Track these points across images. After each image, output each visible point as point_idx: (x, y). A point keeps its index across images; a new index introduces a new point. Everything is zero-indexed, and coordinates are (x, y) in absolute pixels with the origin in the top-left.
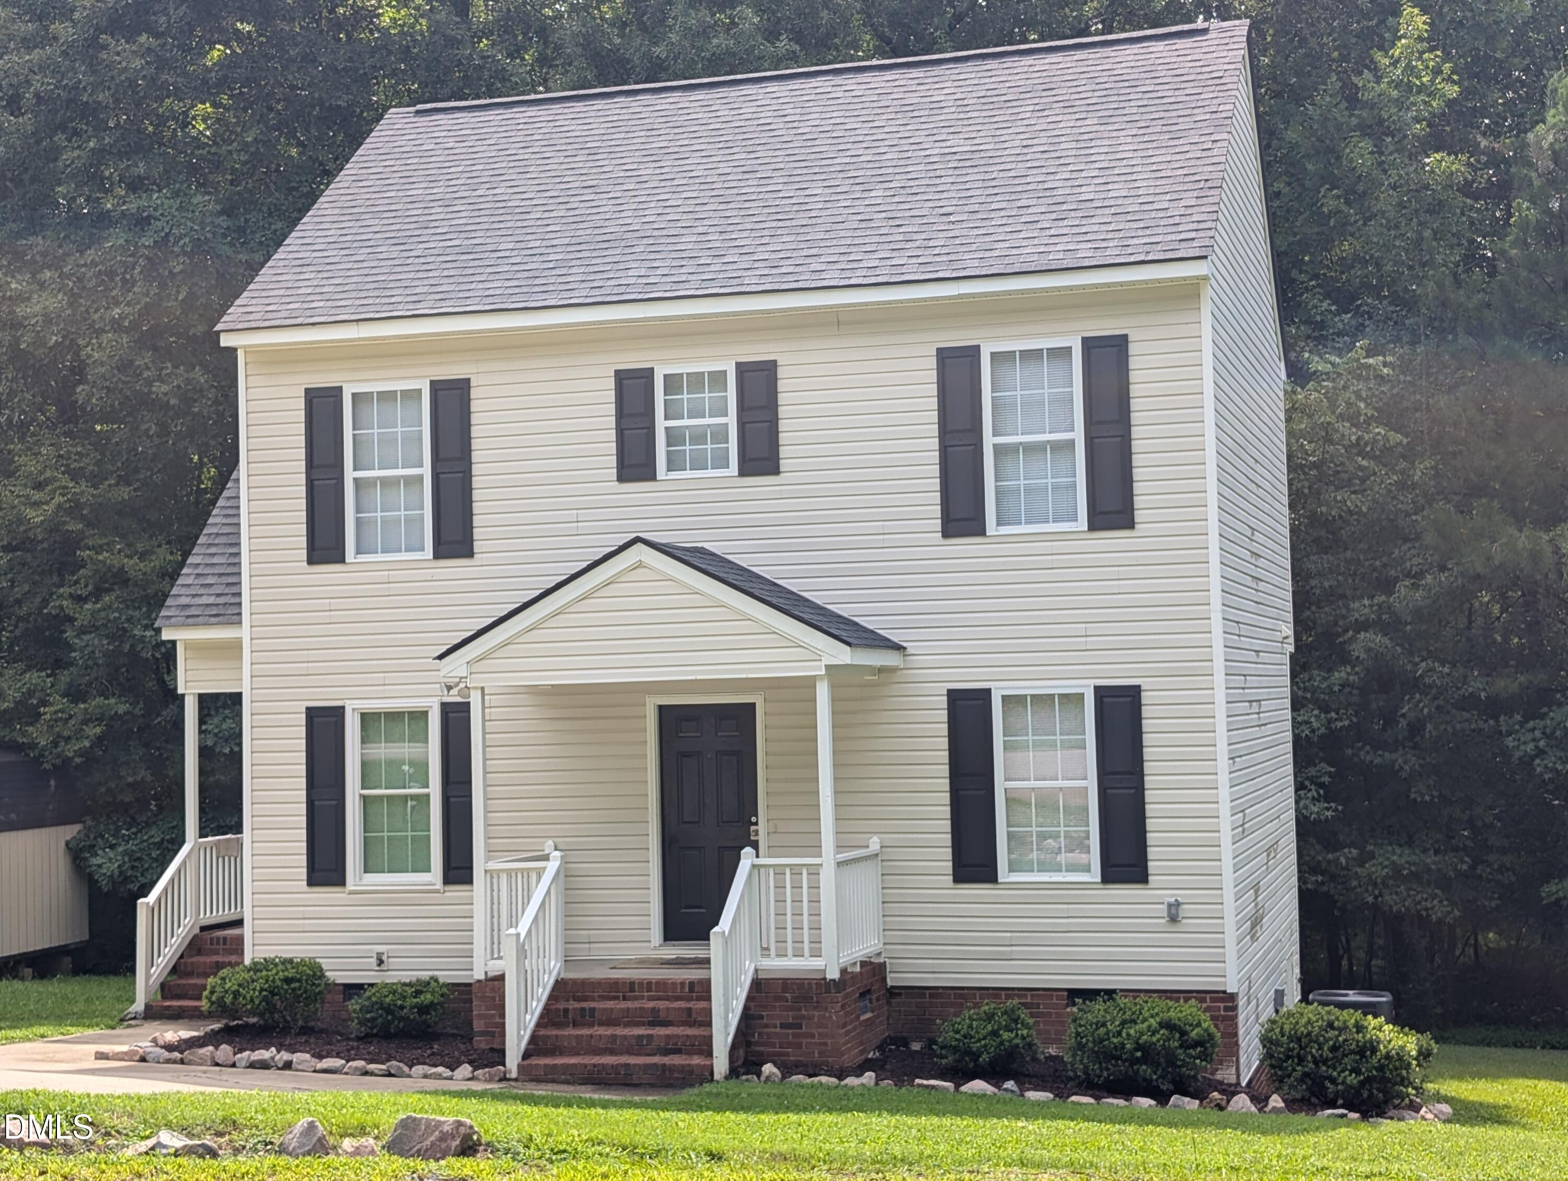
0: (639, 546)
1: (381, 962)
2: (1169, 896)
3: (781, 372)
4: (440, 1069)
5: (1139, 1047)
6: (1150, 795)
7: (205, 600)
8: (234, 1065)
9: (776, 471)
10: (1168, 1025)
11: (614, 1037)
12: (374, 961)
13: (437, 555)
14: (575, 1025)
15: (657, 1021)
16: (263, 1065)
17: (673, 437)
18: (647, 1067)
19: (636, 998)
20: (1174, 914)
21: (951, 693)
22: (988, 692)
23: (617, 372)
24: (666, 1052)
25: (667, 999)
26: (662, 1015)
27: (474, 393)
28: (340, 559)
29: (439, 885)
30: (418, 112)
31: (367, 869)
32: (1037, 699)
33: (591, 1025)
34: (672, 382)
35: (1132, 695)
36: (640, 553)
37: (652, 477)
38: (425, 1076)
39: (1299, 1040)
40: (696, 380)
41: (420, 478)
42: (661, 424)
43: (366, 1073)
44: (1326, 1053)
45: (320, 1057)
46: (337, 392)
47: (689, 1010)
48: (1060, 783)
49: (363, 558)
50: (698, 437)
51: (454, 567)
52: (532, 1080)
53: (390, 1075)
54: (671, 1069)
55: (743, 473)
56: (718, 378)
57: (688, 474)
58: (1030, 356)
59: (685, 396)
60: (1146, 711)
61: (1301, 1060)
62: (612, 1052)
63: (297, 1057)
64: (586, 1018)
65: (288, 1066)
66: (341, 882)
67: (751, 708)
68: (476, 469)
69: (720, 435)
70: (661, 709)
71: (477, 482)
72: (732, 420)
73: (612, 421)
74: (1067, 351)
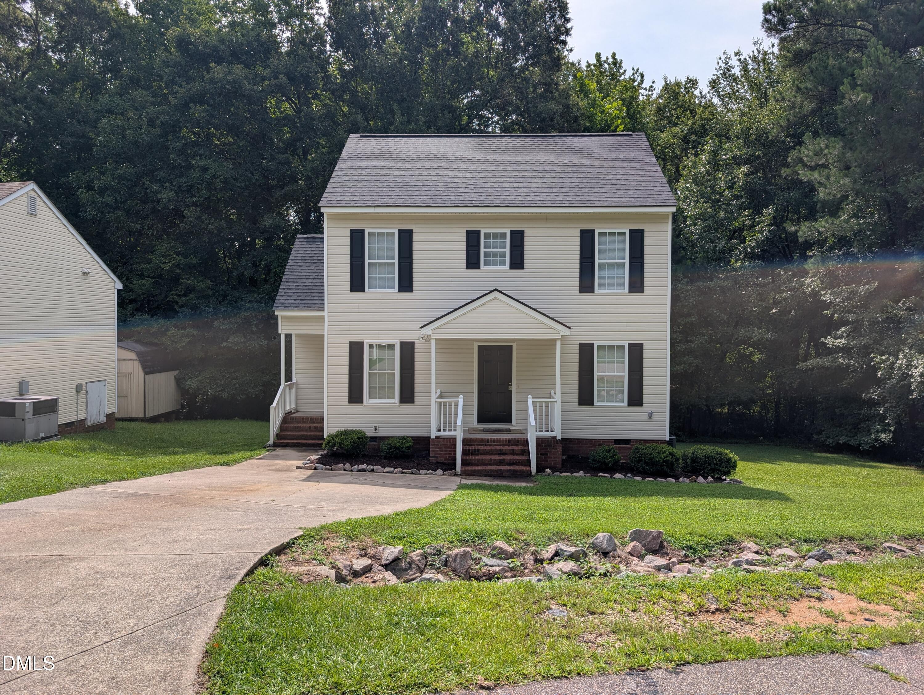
0: (496, 292)
1: (376, 429)
2: (649, 410)
3: (526, 235)
4: (430, 471)
5: (664, 461)
6: (644, 378)
7: (290, 301)
8: (352, 471)
9: (522, 268)
10: (671, 454)
11: (491, 460)
12: (373, 429)
13: (400, 291)
14: (472, 454)
15: (501, 453)
16: (364, 470)
17: (486, 254)
18: (508, 471)
19: (490, 445)
20: (650, 416)
21: (580, 344)
22: (593, 344)
23: (467, 231)
24: (510, 465)
25: (501, 445)
26: (504, 451)
27: (414, 235)
28: (363, 290)
29: (398, 403)
30: (361, 136)
31: (371, 398)
32: (609, 347)
33: (478, 455)
34: (487, 236)
35: (640, 346)
36: (496, 294)
37: (479, 268)
38: (426, 474)
39: (708, 458)
40: (495, 235)
41: (393, 264)
42: (482, 250)
43: (403, 473)
44: (718, 462)
45: (384, 467)
46: (362, 231)
47: (513, 450)
48: (615, 374)
49: (371, 290)
50: (495, 255)
51: (405, 296)
52: (466, 475)
53: (413, 473)
54: (516, 471)
55: (511, 268)
56: (503, 235)
57: (491, 267)
58: (612, 234)
59: (491, 241)
60: (645, 352)
61: (710, 464)
62: (490, 465)
63: (376, 467)
64: (476, 452)
65: (373, 470)
66: (362, 402)
67: (511, 347)
68: (414, 262)
69: (503, 255)
70: (479, 346)
71: (414, 266)
72: (508, 250)
73: (465, 248)
74: (624, 233)
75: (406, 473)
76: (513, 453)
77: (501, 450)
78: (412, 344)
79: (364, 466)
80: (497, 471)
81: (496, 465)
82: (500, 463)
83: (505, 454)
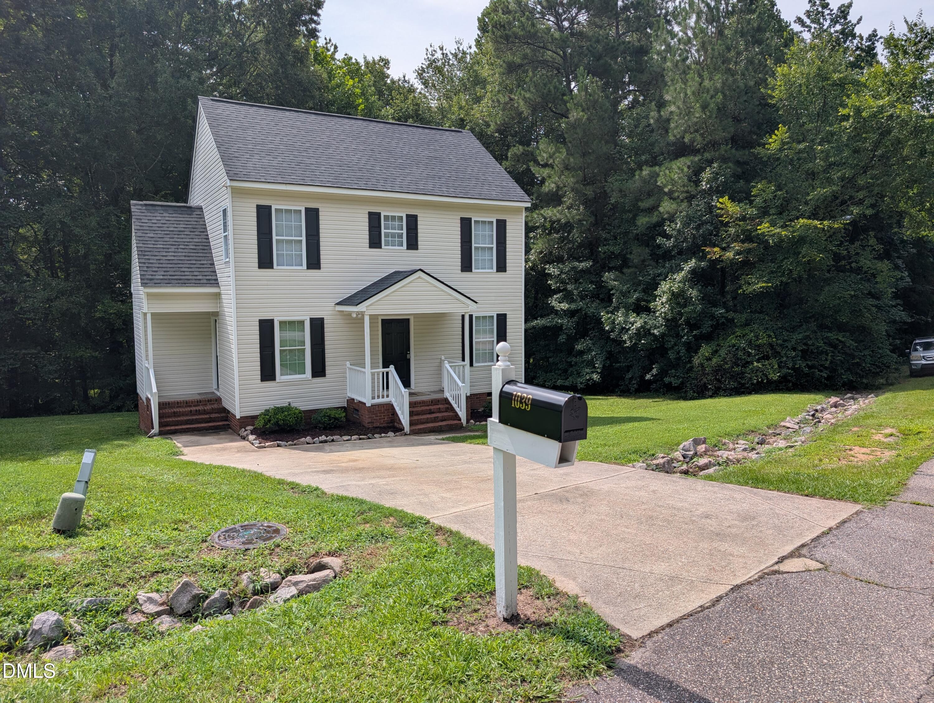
0: (420, 272)
3: (419, 219)
4: (383, 434)
8: (314, 443)
9: (417, 249)
11: (427, 418)
13: (308, 268)
16: (325, 442)
17: (387, 235)
18: (444, 425)
21: (463, 316)
22: (472, 315)
23: (369, 213)
24: (442, 421)
26: (433, 410)
27: (320, 214)
28: (272, 267)
29: (310, 378)
31: (283, 374)
32: (483, 317)
34: (387, 218)
35: (505, 315)
37: (380, 247)
38: (381, 437)
40: (393, 218)
41: (301, 241)
42: (383, 231)
43: (360, 439)
46: (269, 207)
48: (488, 339)
49: (280, 267)
50: (393, 235)
51: (313, 273)
53: (369, 438)
54: (450, 425)
55: (408, 249)
56: (401, 218)
57: (390, 247)
58: (483, 222)
59: (390, 223)
60: (508, 320)
62: (428, 423)
63: (335, 437)
65: (333, 441)
66: (273, 379)
67: (408, 320)
68: (321, 239)
69: (401, 236)
70: (382, 320)
71: (321, 244)
72: (404, 231)
73: (367, 228)
74: (492, 222)
75: (363, 439)
76: (439, 411)
77: (430, 410)
78: (322, 320)
79: (323, 438)
80: (437, 427)
81: (432, 422)
82: (435, 420)
83: (433, 413)
